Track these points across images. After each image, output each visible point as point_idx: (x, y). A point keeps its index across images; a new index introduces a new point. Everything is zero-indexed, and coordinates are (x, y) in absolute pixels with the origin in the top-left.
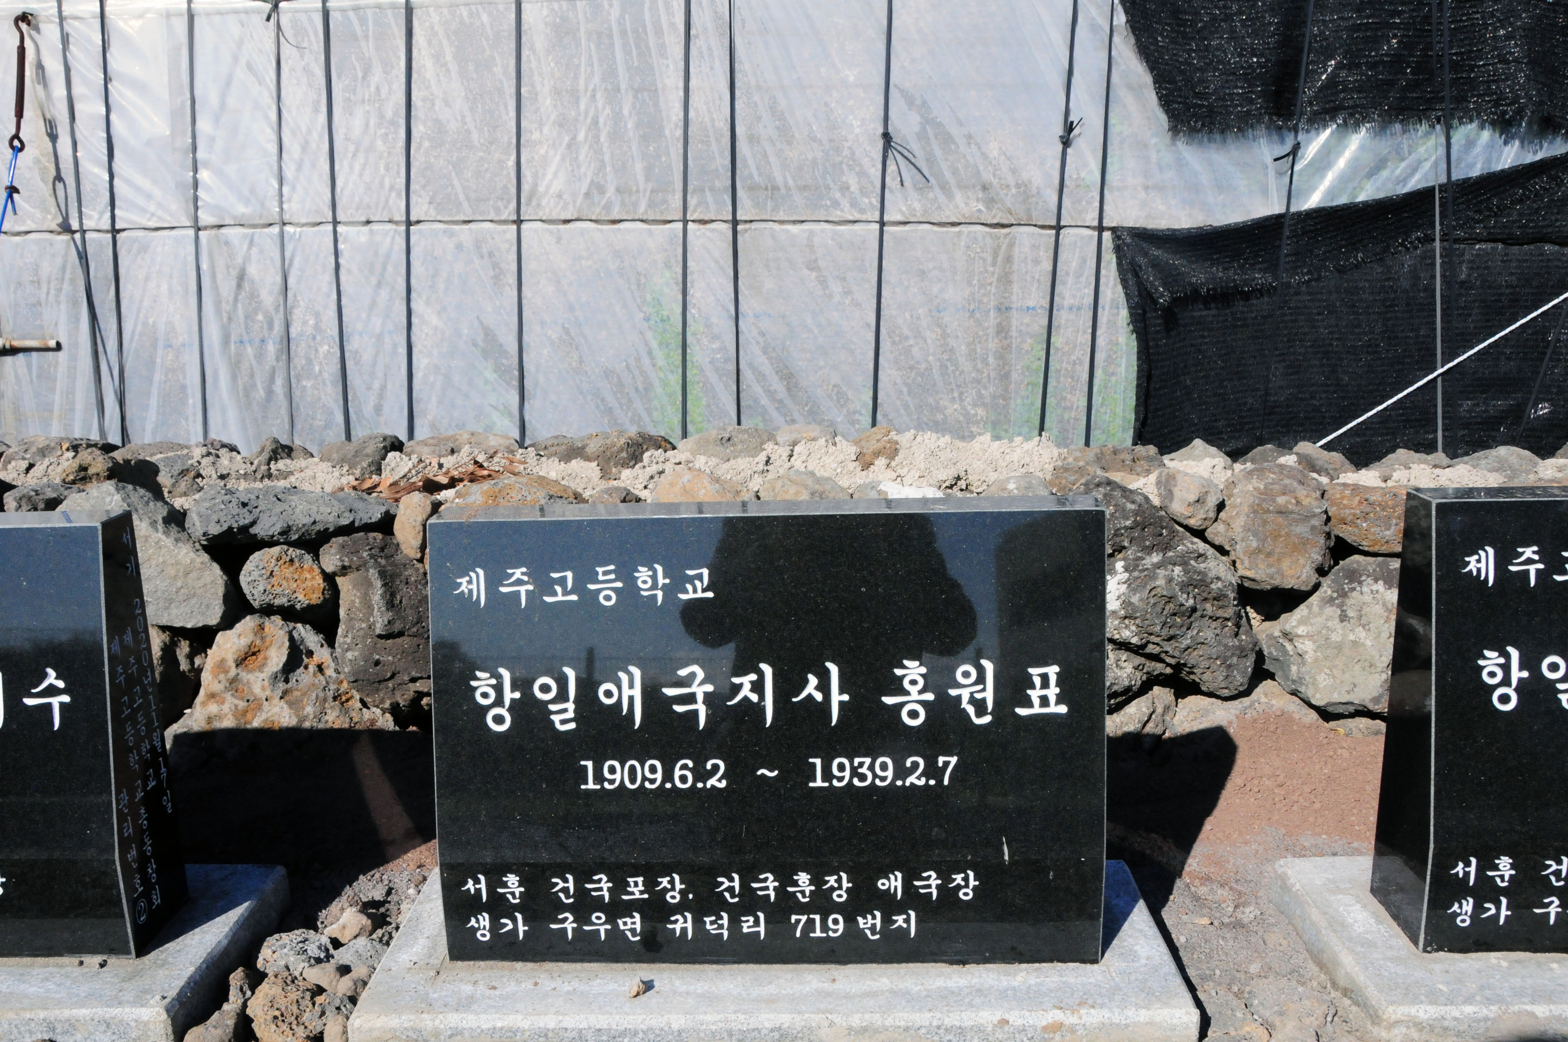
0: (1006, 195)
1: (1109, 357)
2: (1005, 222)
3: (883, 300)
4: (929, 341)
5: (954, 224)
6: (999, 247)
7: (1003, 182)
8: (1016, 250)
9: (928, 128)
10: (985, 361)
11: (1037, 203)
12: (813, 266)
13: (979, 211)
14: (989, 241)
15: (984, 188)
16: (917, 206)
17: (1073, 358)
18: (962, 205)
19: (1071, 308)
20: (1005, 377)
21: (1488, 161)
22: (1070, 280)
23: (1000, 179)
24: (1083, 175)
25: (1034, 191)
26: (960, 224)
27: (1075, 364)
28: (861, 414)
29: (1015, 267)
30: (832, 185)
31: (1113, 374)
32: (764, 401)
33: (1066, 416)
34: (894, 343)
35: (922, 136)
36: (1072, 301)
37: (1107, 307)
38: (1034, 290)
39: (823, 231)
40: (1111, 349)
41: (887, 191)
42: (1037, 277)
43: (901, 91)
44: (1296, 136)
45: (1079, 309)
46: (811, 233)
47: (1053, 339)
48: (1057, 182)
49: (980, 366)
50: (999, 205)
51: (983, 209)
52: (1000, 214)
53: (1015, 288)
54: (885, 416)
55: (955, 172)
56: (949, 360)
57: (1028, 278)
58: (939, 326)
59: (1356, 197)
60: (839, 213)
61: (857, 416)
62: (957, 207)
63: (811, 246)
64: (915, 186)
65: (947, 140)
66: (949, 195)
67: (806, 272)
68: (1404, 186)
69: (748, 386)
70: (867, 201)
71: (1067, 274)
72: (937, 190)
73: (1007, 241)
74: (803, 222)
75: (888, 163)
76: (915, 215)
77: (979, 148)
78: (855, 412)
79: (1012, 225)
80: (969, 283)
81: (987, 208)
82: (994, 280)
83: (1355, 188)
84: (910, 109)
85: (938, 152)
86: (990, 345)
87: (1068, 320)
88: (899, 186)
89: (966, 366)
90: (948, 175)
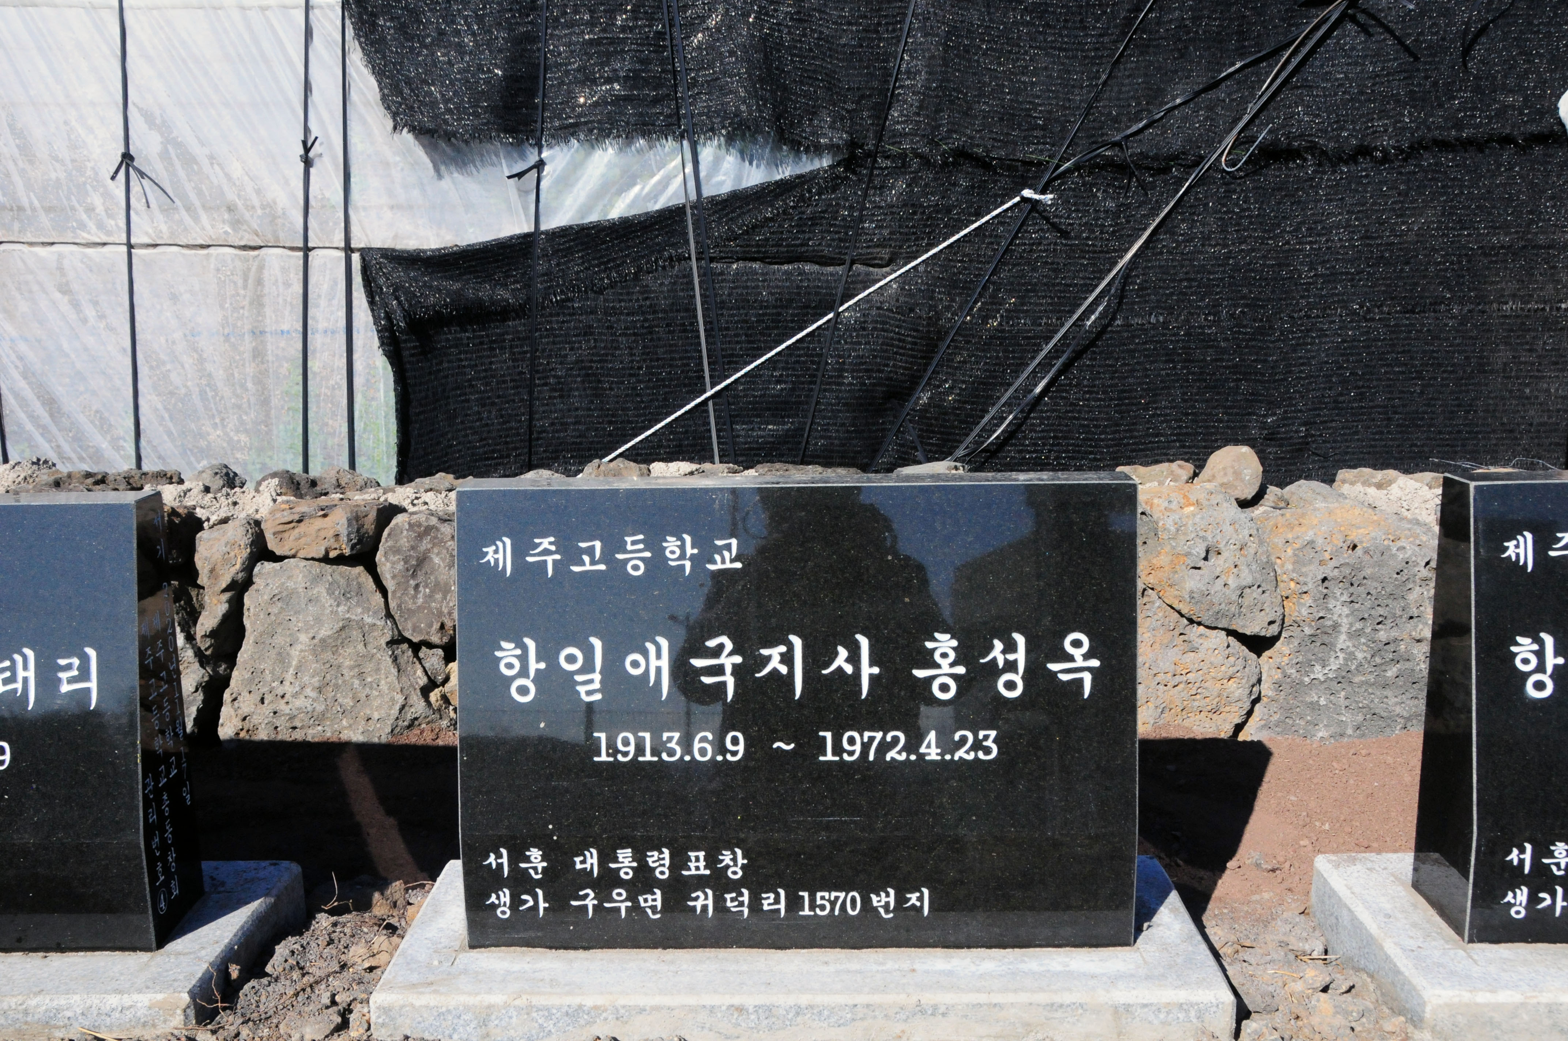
0: (252, 216)
1: (368, 381)
2: (252, 244)
3: (137, 324)
4: (187, 366)
5: (203, 247)
6: (249, 269)
7: (248, 203)
8: (266, 273)
9: (170, 147)
10: (243, 386)
11: (284, 224)
12: (65, 289)
13: (226, 233)
14: (238, 264)
15: (230, 209)
16: (164, 228)
17: (332, 382)
18: (208, 227)
19: (326, 332)
20: (265, 402)
21: (739, 178)
22: (323, 303)
23: (246, 200)
24: (327, 194)
25: (280, 212)
26: (209, 246)
27: (333, 388)
28: (125, 441)
29: (266, 290)
30: (77, 206)
31: (373, 399)
32: (29, 427)
33: (330, 443)
34: (151, 368)
35: (164, 156)
36: (326, 324)
37: (362, 330)
38: (287, 313)
39: (72, 253)
40: (369, 373)
41: (132, 213)
42: (289, 299)
43: (140, 110)
44: (540, 153)
45: (333, 332)
46: (61, 256)
47: (310, 364)
48: (302, 202)
49: (239, 391)
50: (245, 227)
51: (230, 230)
52: (247, 236)
53: (268, 311)
54: (149, 442)
55: (200, 193)
56: (208, 385)
57: (280, 300)
58: (195, 350)
59: (606, 214)
60: (85, 235)
61: (122, 443)
62: (203, 229)
63: (61, 269)
64: (160, 207)
65: (189, 160)
66: (196, 219)
67: (58, 295)
68: (655, 203)
69: (12, 411)
70: (113, 223)
71: (319, 296)
72: (183, 212)
73: (256, 264)
74: (53, 244)
75: (132, 184)
76: (162, 238)
77: (222, 169)
78: (119, 438)
79: (261, 247)
80: (222, 307)
81: (234, 229)
82: (246, 303)
83: (605, 206)
84: (150, 129)
85: (182, 173)
86: (248, 370)
87: (323, 344)
88: (145, 207)
89: (226, 391)
90: (192, 196)
